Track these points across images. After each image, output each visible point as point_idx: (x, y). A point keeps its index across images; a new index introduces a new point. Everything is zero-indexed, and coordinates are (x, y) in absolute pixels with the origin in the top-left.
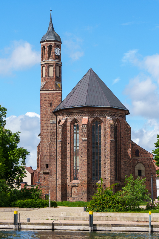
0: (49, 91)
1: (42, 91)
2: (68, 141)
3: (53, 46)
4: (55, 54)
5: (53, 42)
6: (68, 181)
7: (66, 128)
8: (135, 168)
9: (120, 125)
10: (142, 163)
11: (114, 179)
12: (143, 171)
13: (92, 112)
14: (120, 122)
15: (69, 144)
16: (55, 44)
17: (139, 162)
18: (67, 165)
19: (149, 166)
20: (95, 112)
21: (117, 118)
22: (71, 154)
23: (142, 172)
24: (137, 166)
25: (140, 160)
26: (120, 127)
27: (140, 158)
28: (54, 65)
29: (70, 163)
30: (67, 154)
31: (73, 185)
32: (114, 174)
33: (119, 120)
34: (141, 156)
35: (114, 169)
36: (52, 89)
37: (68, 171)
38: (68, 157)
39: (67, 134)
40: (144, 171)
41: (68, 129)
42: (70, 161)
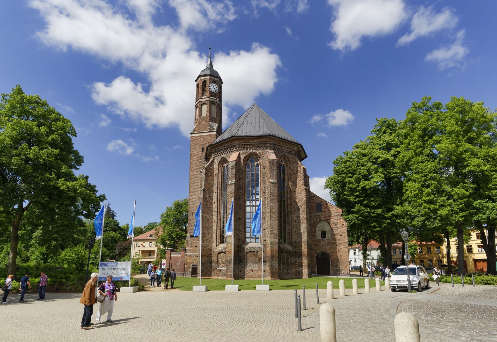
0: (201, 133)
1: (193, 134)
2: (214, 189)
3: (207, 81)
4: (210, 90)
5: (208, 77)
6: (214, 245)
7: (212, 173)
8: (317, 229)
9: (290, 165)
10: (326, 221)
11: (277, 240)
12: (328, 232)
13: (244, 145)
14: (289, 160)
15: (216, 194)
16: (210, 79)
17: (322, 220)
18: (212, 223)
19: (336, 225)
20: (250, 145)
21: (285, 155)
22: (218, 207)
23: (326, 233)
24: (320, 225)
25: (323, 217)
26: (290, 167)
27: (324, 214)
28: (208, 103)
29: (217, 219)
30: (212, 208)
31: (219, 251)
32: (276, 232)
33: (288, 158)
34: (325, 212)
35: (277, 225)
36: (204, 130)
37: (213, 231)
38: (214, 211)
39: (213, 180)
40: (330, 232)
41: (215, 174)
42: (217, 217)
